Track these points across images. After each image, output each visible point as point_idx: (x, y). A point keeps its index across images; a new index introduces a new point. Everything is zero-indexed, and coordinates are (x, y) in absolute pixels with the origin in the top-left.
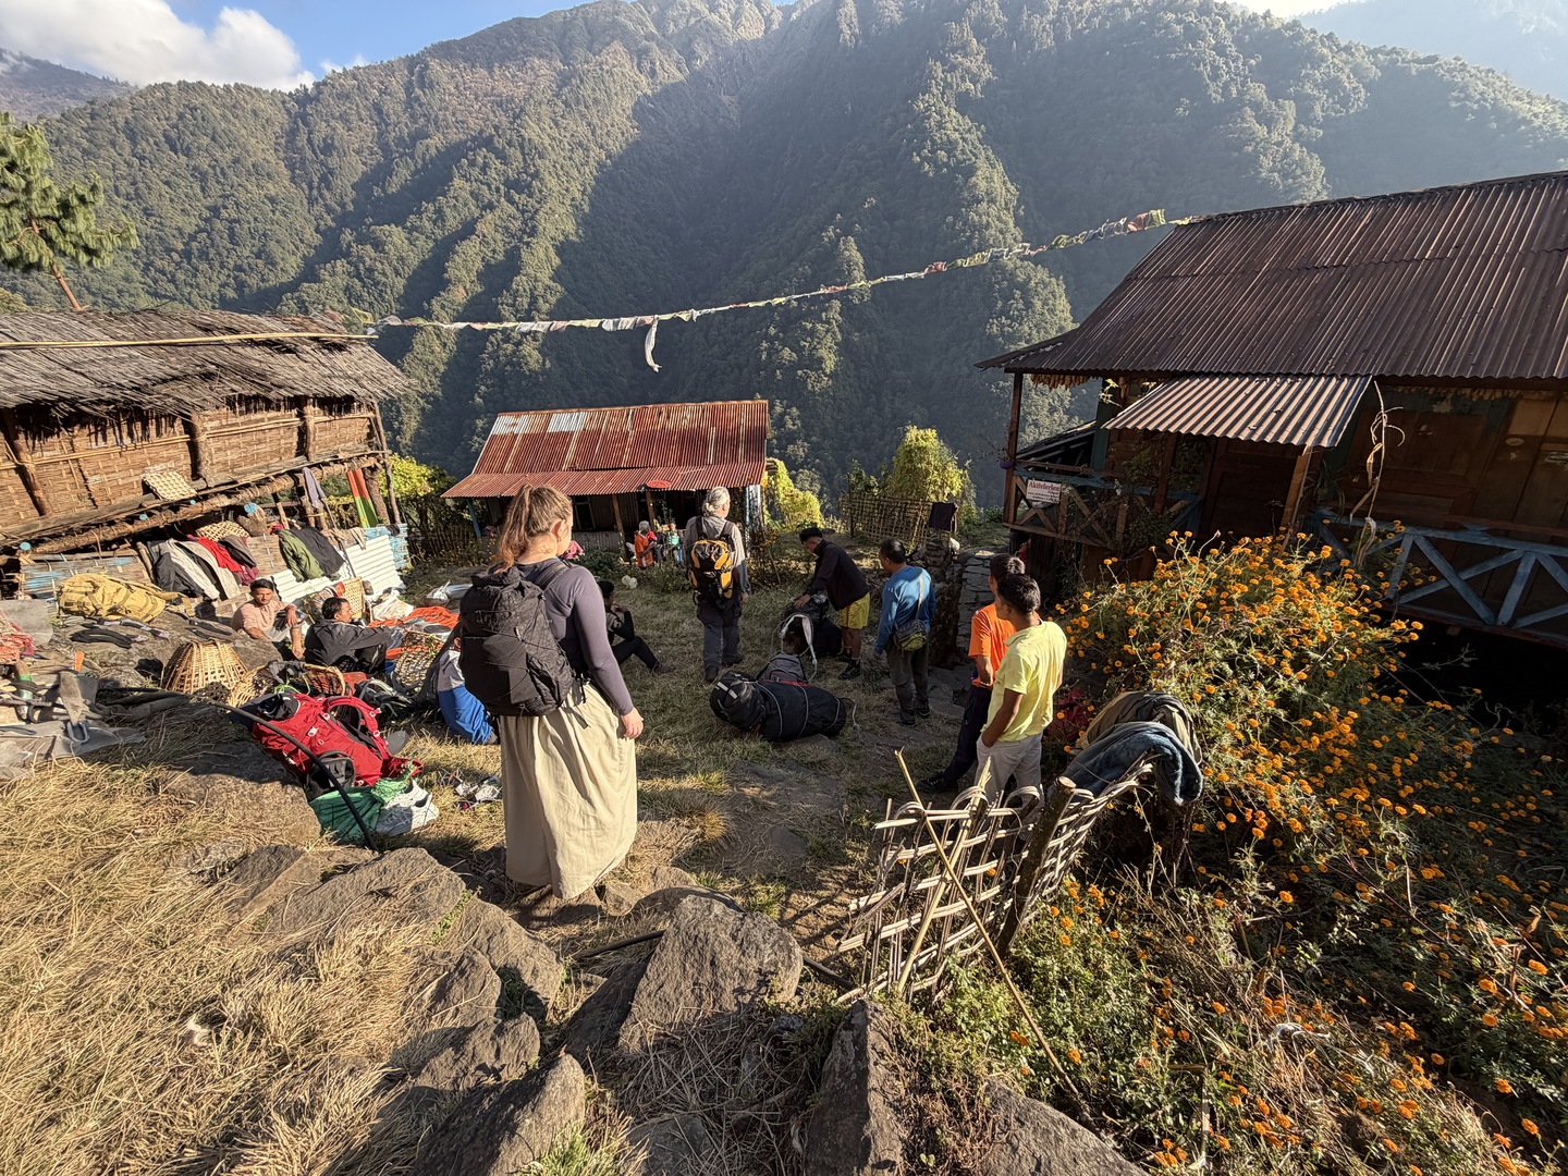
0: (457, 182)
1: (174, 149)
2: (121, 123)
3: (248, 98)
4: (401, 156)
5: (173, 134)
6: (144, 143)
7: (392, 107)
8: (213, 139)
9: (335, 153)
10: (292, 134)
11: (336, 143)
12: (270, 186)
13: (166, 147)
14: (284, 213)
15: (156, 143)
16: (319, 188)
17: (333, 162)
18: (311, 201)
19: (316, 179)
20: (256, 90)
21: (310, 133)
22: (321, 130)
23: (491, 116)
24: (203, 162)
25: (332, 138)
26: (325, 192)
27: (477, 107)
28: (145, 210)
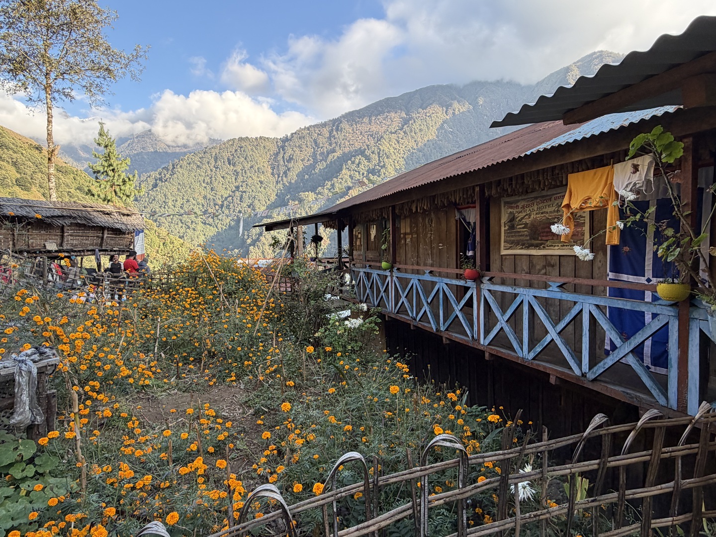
0: (344, 171)
1: (229, 164)
2: (214, 154)
3: (263, 141)
4: (321, 161)
5: (231, 158)
6: (219, 162)
7: (322, 140)
8: (245, 159)
9: (292, 162)
10: (277, 154)
11: (294, 158)
12: (262, 177)
13: (227, 163)
14: (265, 188)
15: (224, 162)
16: (282, 177)
17: (291, 165)
18: (277, 182)
19: (282, 173)
20: (267, 138)
21: (284, 153)
22: (289, 152)
23: (367, 141)
24: (239, 169)
25: (293, 155)
26: (284, 178)
27: (360, 138)
28: (212, 188)
